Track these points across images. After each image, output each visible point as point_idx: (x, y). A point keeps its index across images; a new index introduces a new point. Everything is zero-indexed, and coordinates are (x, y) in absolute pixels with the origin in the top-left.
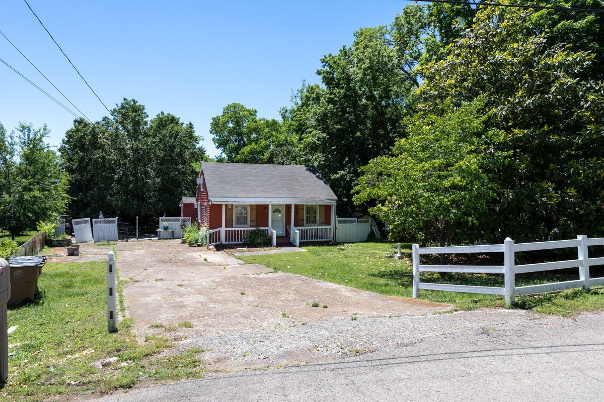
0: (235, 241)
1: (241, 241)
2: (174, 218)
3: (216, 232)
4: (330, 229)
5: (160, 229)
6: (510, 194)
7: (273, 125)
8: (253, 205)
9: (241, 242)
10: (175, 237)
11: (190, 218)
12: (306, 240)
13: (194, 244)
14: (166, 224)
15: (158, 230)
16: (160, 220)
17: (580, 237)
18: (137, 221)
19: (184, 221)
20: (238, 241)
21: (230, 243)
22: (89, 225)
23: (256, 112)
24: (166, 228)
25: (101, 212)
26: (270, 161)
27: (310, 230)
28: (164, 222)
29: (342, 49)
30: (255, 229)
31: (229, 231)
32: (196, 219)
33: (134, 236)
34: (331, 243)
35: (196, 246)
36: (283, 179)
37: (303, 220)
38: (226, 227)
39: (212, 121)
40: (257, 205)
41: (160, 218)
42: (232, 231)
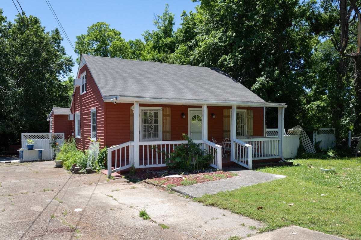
0: (155, 163)
1: (163, 162)
2: (41, 134)
3: (123, 149)
5: (23, 149)
9: (164, 165)
10: (43, 158)
11: (63, 134)
13: (80, 169)
14: (30, 142)
15: (19, 150)
16: (22, 137)
19: (55, 137)
20: (159, 163)
21: (148, 166)
24: (31, 147)
28: (27, 140)
31: (146, 146)
32: (73, 134)
35: (84, 173)
37: (230, 131)
39: (76, 40)
41: (23, 134)
42: (150, 146)
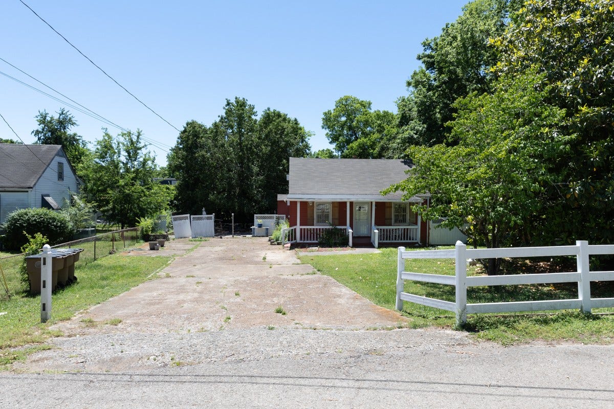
0: (311, 240)
1: (317, 240)
2: (268, 215)
3: (293, 230)
4: (416, 229)
5: (255, 227)
6: (577, 188)
7: (385, 117)
8: (335, 202)
9: (317, 242)
10: (269, 234)
11: (285, 215)
12: (388, 241)
13: (274, 242)
14: (260, 221)
15: (252, 227)
16: (255, 218)
17: (578, 243)
18: (233, 218)
19: (278, 218)
20: (313, 240)
21: (305, 242)
22: (188, 221)
23: (370, 104)
24: (260, 226)
25: (204, 209)
26: (380, 156)
27: (396, 230)
28: (258, 220)
29: (445, 27)
30: (331, 227)
31: (304, 229)
33: (230, 233)
34: (417, 245)
35: (275, 245)
36: (373, 174)
37: (391, 219)
38: (300, 225)
39: (323, 116)
40: (339, 202)
41: (255, 215)
42: (307, 229)
